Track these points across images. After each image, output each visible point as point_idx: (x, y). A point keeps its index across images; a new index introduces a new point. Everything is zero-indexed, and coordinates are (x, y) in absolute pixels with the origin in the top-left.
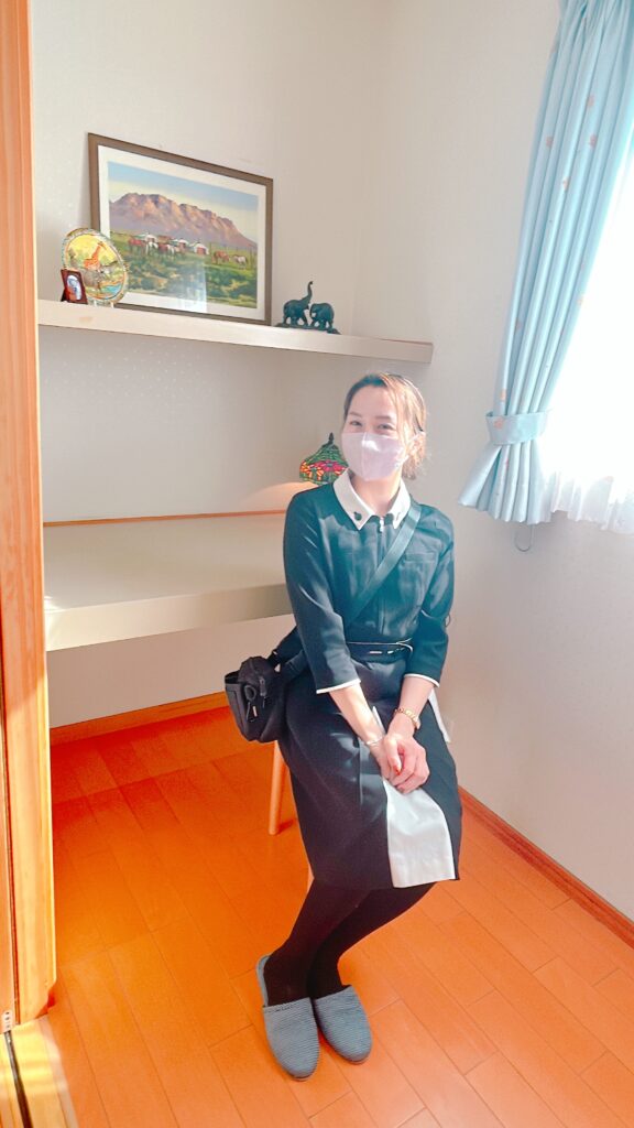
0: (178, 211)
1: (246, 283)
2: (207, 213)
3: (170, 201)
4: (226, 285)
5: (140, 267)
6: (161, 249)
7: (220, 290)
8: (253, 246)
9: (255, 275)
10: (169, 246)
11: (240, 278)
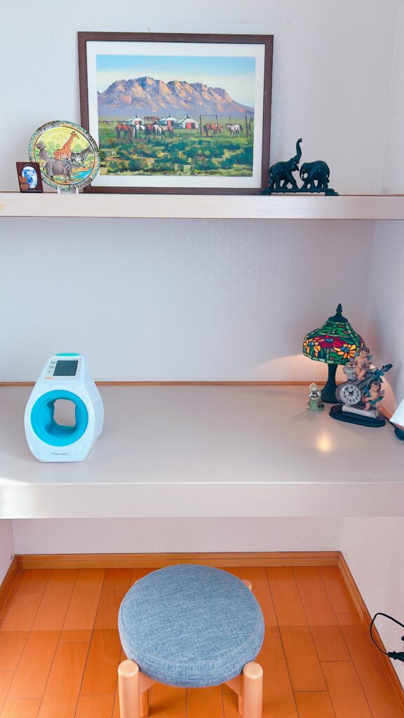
0: (165, 90)
1: (239, 152)
2: (198, 86)
3: (158, 82)
4: (216, 156)
5: (127, 151)
6: (149, 131)
7: (211, 163)
8: (250, 112)
9: (251, 142)
10: (156, 126)
11: (232, 147)
